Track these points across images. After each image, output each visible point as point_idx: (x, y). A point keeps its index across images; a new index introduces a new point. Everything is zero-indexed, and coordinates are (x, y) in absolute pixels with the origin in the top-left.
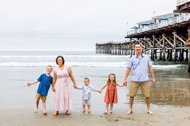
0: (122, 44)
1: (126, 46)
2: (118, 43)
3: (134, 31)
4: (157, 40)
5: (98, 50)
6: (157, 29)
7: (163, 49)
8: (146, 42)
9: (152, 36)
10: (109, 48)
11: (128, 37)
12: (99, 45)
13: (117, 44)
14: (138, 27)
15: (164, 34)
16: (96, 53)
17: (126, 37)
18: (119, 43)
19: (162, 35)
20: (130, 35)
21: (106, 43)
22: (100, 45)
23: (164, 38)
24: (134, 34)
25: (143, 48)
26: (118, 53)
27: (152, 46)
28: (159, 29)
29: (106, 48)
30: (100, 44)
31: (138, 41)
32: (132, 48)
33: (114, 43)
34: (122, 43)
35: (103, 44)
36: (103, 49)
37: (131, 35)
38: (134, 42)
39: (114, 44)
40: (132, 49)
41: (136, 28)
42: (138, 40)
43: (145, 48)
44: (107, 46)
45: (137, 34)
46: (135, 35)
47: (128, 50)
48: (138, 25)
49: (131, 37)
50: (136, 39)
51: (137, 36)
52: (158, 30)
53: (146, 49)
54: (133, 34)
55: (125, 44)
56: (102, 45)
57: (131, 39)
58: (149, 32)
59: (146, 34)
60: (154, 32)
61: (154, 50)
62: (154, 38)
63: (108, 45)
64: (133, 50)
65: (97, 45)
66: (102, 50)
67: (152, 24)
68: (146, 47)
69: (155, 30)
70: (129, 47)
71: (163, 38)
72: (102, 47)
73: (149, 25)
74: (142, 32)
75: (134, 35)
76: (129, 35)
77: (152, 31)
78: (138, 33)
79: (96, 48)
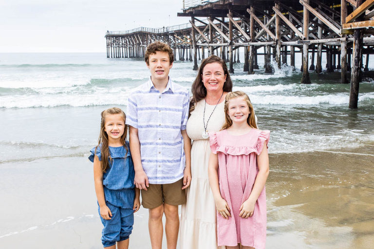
0: (172, 34)
1: (183, 38)
2: (161, 31)
4: (258, 21)
5: (112, 50)
7: (277, 44)
8: (233, 27)
9: (248, 10)
10: (139, 44)
11: (184, 14)
12: (113, 36)
13: (160, 35)
15: (277, 4)
16: (108, 57)
17: (179, 15)
18: (165, 31)
19: (273, 7)
20: (190, 8)
21: (131, 32)
22: (117, 37)
23: (278, 16)
24: (202, 6)
25: (225, 42)
27: (248, 38)
29: (133, 43)
30: (116, 33)
31: (211, 25)
32: (198, 44)
33: (151, 31)
34: (171, 30)
35: (124, 33)
36: (125, 47)
37: (194, 8)
38: (201, 28)
39: (151, 34)
40: (197, 47)
42: (212, 20)
43: (229, 41)
44: (134, 38)
45: (209, 6)
46: (204, 8)
47: (187, 48)
49: (193, 13)
50: (206, 20)
51: (208, 8)
53: (231, 44)
54: (199, 6)
55: (181, 33)
56: (123, 36)
57: (193, 19)
59: (233, 4)
61: (253, 46)
62: (252, 15)
63: (138, 37)
64: (201, 50)
65: (109, 36)
66: (123, 51)
68: (232, 40)
70: (189, 41)
71: (275, 16)
72: (122, 41)
75: (200, 9)
76: (188, 8)
78: (211, 3)
79: (108, 45)
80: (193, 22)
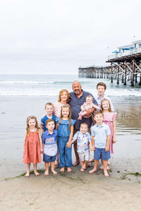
0: (104, 68)
1: (108, 70)
2: (100, 67)
3: (115, 56)
4: (136, 65)
5: (81, 74)
6: (136, 54)
8: (126, 67)
9: (132, 61)
10: (91, 72)
11: (108, 62)
12: (81, 69)
13: (99, 68)
14: (119, 51)
16: (79, 77)
17: (106, 62)
18: (101, 67)
21: (88, 67)
22: (83, 69)
26: (100, 77)
27: (132, 71)
28: (138, 53)
29: (89, 71)
34: (104, 66)
35: (85, 67)
37: (112, 60)
38: (115, 67)
39: (96, 68)
40: (112, 73)
41: (117, 53)
42: (119, 64)
43: (125, 72)
44: (89, 69)
45: (118, 59)
48: (119, 49)
49: (112, 61)
50: (116, 64)
51: (117, 60)
52: (138, 55)
53: (125, 73)
54: (114, 59)
55: (107, 68)
56: (85, 69)
57: (112, 63)
58: (129, 56)
59: (127, 59)
60: (134, 57)
61: (134, 74)
62: (134, 63)
63: (91, 69)
65: (80, 69)
66: (85, 74)
67: (132, 48)
69: (134, 54)
70: (111, 71)
72: (85, 71)
73: (129, 49)
74: (122, 57)
75: (114, 60)
76: (110, 59)
77: (132, 56)
79: (79, 72)
80: (112, 65)
